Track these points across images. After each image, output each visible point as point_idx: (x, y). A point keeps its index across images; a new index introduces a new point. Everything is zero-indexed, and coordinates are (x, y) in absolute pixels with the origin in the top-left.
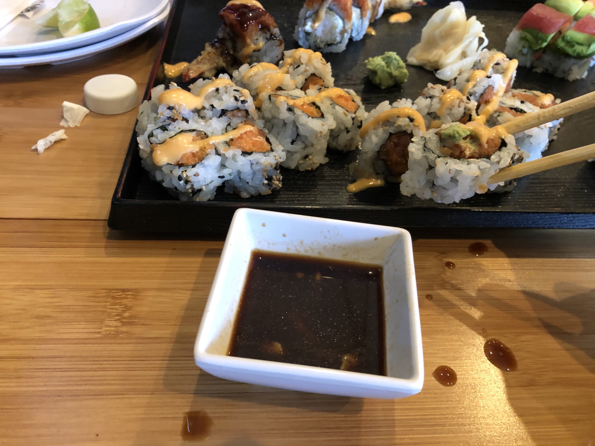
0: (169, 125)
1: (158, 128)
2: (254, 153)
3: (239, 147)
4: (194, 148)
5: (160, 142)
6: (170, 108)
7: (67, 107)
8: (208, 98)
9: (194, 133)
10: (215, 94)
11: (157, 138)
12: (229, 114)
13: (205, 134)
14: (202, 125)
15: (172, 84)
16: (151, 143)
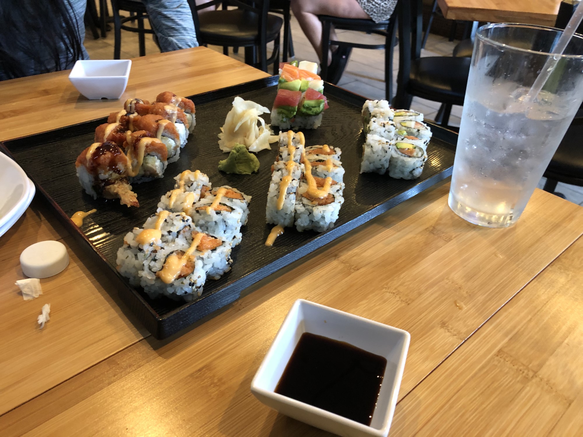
0: (155, 256)
1: (151, 262)
2: (217, 248)
3: (207, 249)
4: (184, 262)
5: (160, 269)
6: (151, 245)
7: (22, 284)
8: (163, 228)
9: (174, 253)
10: (166, 223)
11: (156, 267)
12: (181, 232)
13: (181, 251)
14: (174, 247)
15: (136, 229)
16: (155, 273)
